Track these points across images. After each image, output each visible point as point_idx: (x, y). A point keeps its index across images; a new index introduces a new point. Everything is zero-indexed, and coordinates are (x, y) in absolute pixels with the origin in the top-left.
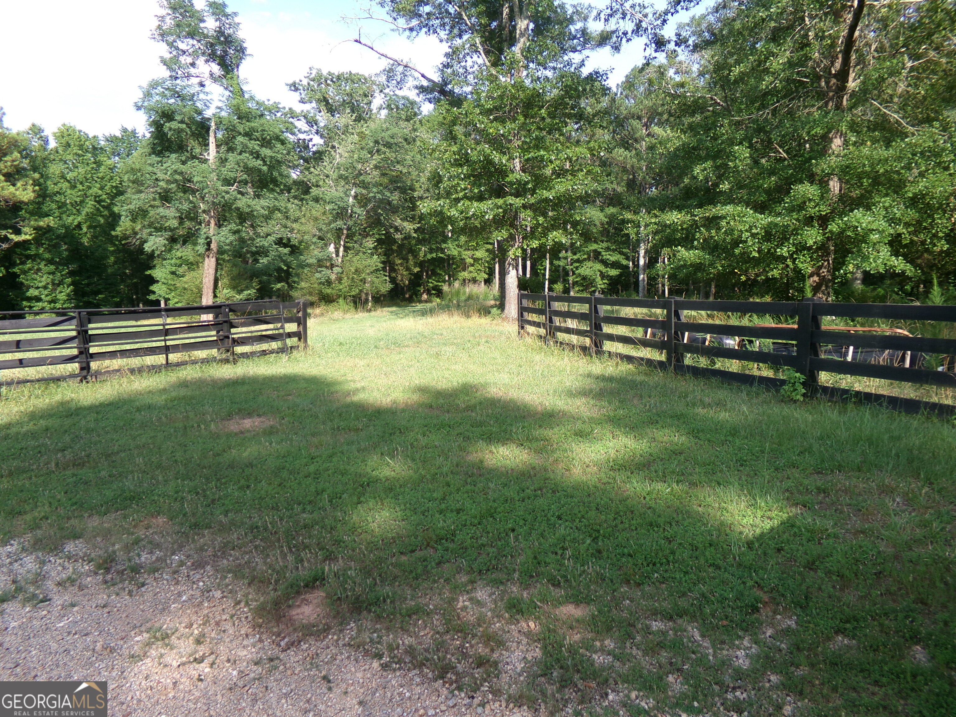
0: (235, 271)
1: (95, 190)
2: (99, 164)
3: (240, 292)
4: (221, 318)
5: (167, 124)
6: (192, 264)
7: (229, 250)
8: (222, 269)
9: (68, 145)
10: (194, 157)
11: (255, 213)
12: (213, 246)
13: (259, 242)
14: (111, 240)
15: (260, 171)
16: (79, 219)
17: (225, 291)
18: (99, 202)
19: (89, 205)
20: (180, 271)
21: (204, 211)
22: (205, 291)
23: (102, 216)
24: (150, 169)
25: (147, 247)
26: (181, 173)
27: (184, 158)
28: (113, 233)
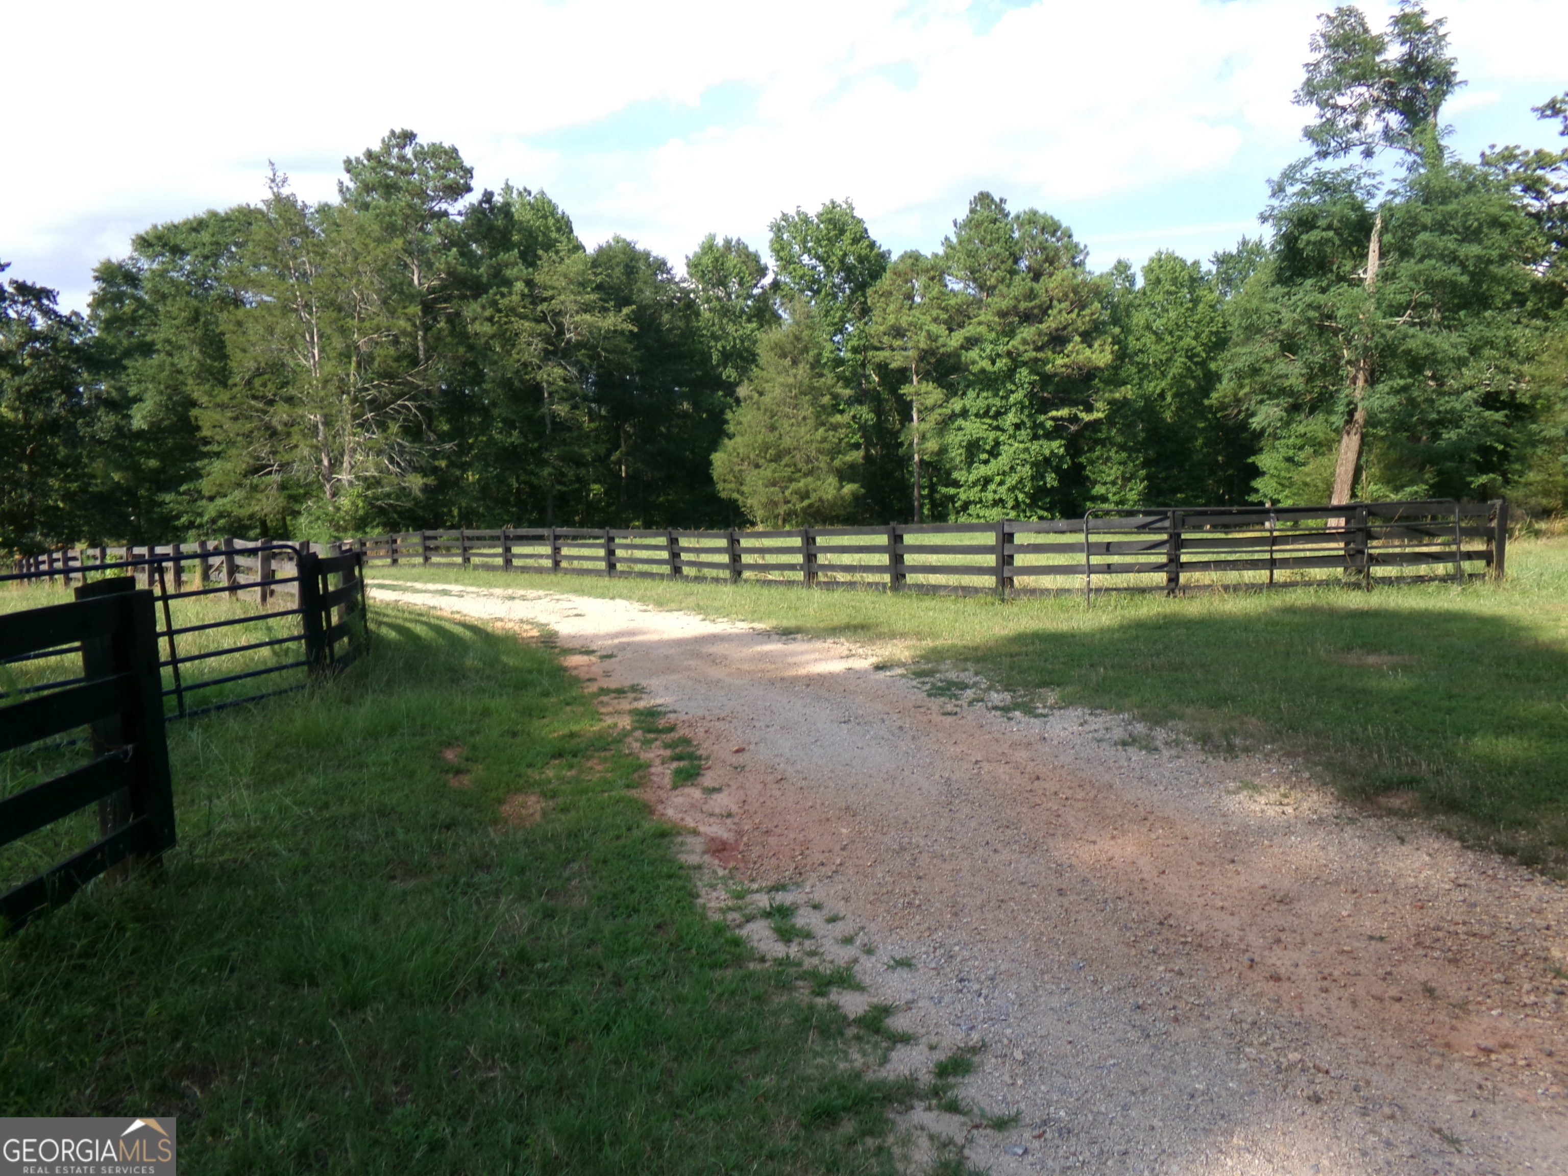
0: (1393, 455)
1: (1188, 341)
2: (1195, 301)
3: (1397, 490)
4: (1353, 525)
5: (1304, 237)
6: (1320, 444)
7: (1387, 421)
8: (1370, 450)
9: (1158, 281)
10: (1341, 279)
11: (1439, 356)
12: (1359, 416)
13: (1446, 404)
14: (1201, 412)
15: (1454, 284)
16: (1163, 384)
17: (1372, 487)
18: (1190, 358)
19: (1178, 364)
20: (1301, 456)
21: (1349, 362)
22: (1337, 487)
23: (1193, 378)
24: (1271, 306)
25: (1256, 423)
26: (1318, 308)
27: (1324, 284)
28: (1206, 402)
